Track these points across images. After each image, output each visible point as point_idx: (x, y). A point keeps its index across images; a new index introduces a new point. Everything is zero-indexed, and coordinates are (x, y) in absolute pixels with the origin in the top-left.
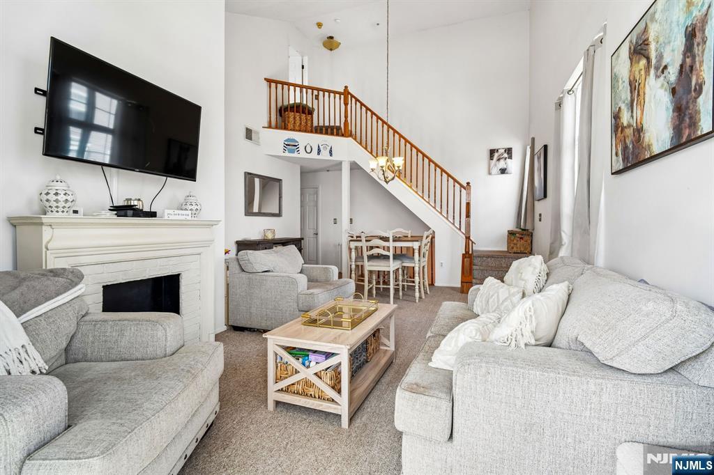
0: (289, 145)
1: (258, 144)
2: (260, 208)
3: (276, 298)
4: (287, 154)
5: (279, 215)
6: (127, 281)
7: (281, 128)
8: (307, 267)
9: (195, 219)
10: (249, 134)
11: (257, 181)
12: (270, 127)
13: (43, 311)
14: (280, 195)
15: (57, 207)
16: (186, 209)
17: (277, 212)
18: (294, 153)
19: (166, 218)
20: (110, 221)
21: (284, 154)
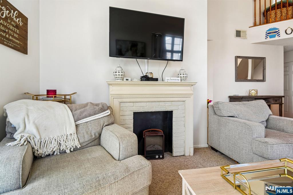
0: (270, 33)
1: (245, 38)
2: (252, 77)
3: (235, 137)
4: (269, 39)
5: (263, 80)
6: (144, 111)
7: (264, 24)
8: (273, 118)
9: (184, 82)
10: (238, 34)
11: (250, 61)
12: (255, 25)
13: (89, 120)
14: (264, 67)
15: (119, 78)
16: (178, 77)
17: (262, 78)
18: (275, 37)
19: (166, 81)
20: (138, 83)
21: (266, 40)
